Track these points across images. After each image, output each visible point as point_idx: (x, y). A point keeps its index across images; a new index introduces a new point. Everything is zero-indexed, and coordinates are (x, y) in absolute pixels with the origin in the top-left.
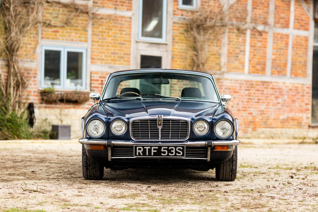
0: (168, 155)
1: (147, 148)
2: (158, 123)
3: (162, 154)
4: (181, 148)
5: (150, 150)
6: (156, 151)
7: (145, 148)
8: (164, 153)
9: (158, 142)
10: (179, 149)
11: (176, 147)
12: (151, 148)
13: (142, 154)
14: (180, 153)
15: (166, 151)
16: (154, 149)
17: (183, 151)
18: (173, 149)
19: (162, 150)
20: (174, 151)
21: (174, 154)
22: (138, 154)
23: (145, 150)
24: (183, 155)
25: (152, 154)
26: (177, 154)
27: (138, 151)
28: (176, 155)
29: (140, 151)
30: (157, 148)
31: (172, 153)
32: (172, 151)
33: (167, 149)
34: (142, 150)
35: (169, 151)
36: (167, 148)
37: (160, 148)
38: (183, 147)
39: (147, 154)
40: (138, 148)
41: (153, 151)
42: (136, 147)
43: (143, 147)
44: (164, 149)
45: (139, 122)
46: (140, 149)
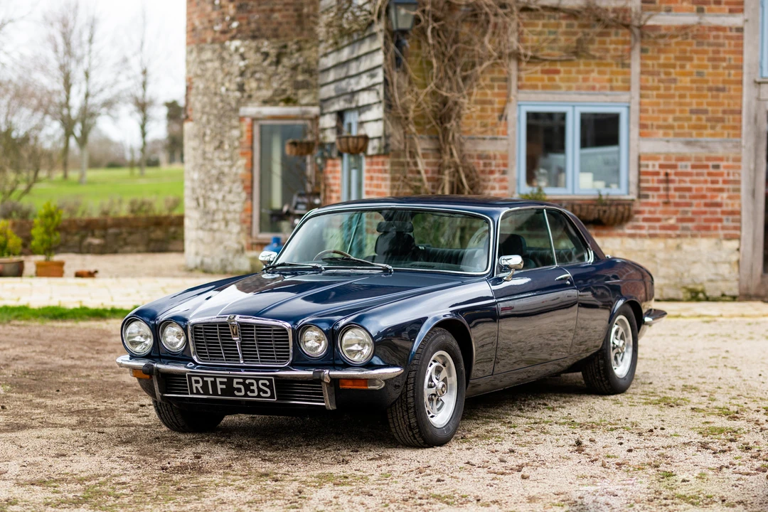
0: (246, 395)
1: (209, 380)
2: (231, 331)
3: (236, 393)
4: (267, 383)
5: (214, 383)
6: (224, 387)
7: (205, 379)
8: (239, 390)
9: (239, 368)
10: (263, 384)
11: (257, 380)
12: (215, 380)
13: (202, 392)
14: (266, 392)
15: (242, 387)
16: (221, 383)
17: (270, 387)
18: (252, 384)
19: (235, 385)
20: (255, 387)
21: (256, 394)
22: (195, 391)
23: (205, 383)
24: (272, 396)
25: (220, 393)
26: (261, 394)
27: (194, 385)
28: (259, 396)
29: (199, 386)
30: (225, 380)
31: (253, 391)
32: (252, 388)
33: (244, 384)
34: (201, 384)
35: (248, 387)
36: (241, 380)
37: (230, 380)
38: (270, 381)
39: (211, 392)
40: (193, 379)
41: (219, 387)
42: (190, 377)
43: (202, 377)
44: (238, 383)
45: (201, 328)
46: (197, 382)
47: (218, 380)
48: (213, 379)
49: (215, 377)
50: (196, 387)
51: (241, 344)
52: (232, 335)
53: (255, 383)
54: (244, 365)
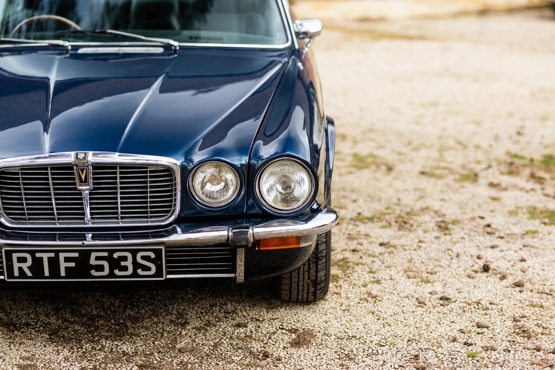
0: (112, 274)
1: (45, 256)
2: (76, 176)
3: (93, 272)
4: (153, 255)
5: (54, 263)
6: (73, 264)
7: (38, 255)
8: (100, 268)
9: (80, 234)
10: (143, 258)
11: (134, 253)
12: (57, 256)
13: (29, 274)
14: (149, 269)
15: (105, 264)
16: (67, 260)
17: (157, 261)
18: (125, 259)
19: (93, 262)
20: (129, 263)
21: (130, 271)
22: (16, 273)
23: (38, 263)
24: (159, 273)
25: (63, 273)
26: (140, 271)
27: (16, 265)
28: (135, 274)
29: (25, 266)
30: (76, 255)
31: (125, 268)
32: (123, 263)
33: (109, 259)
34: (29, 263)
35: (115, 264)
36: (106, 254)
37: (85, 254)
38: (158, 252)
39: (47, 273)
40: (15, 256)
41: (63, 265)
42: (9, 254)
43: (32, 253)
44: (97, 258)
45: (17, 174)
46: (22, 260)
47: (62, 256)
48: (52, 255)
49: (57, 253)
50: (20, 269)
51: (90, 194)
52: (77, 181)
53: (129, 255)
54: (90, 225)
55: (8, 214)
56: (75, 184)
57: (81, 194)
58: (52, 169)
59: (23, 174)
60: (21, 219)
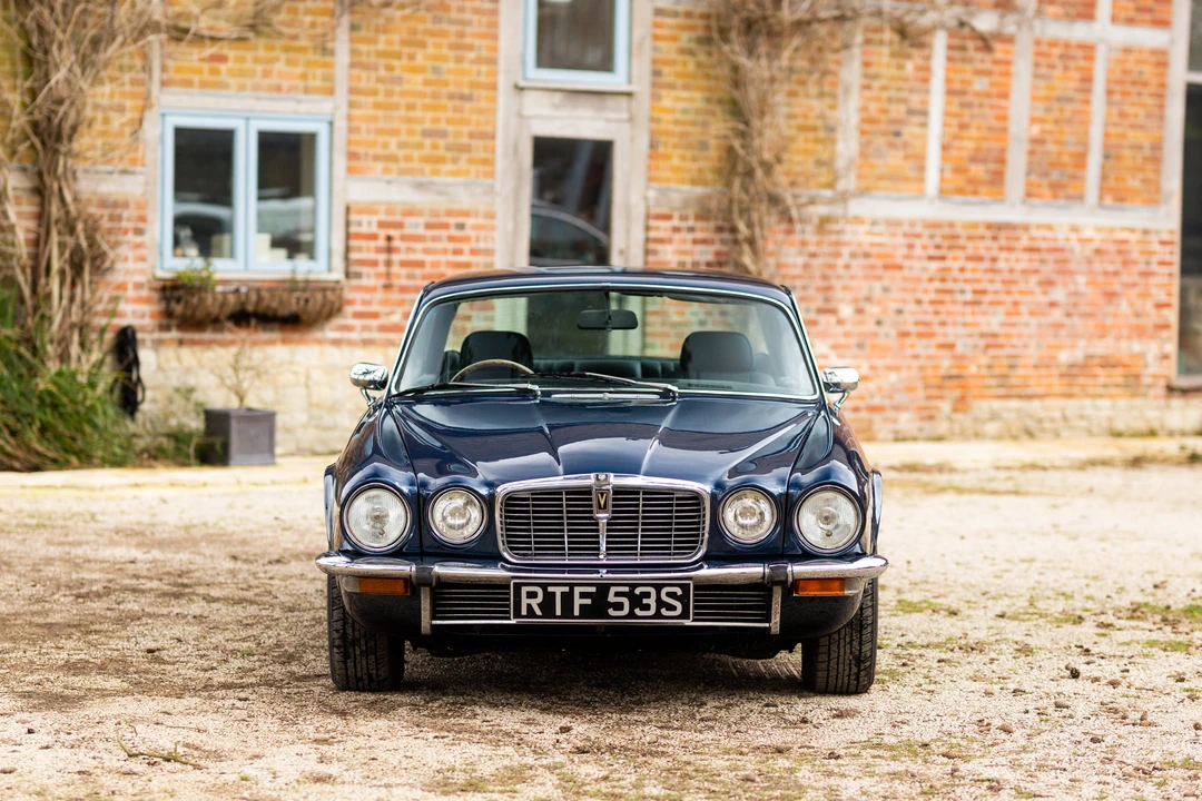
0: (631, 615)
1: (558, 591)
2: (594, 503)
3: (611, 612)
4: (679, 592)
5: (568, 599)
6: (588, 601)
7: (550, 589)
8: (619, 606)
9: (596, 568)
10: (668, 594)
11: (658, 588)
12: (572, 591)
13: (538, 612)
14: (674, 608)
15: (625, 601)
16: (583, 595)
17: (684, 599)
18: (647, 595)
19: (612, 598)
20: (652, 601)
21: (652, 611)
22: (524, 612)
23: (550, 597)
24: (685, 615)
25: (577, 613)
26: (664, 611)
27: (525, 601)
28: (658, 615)
29: (534, 603)
30: (593, 589)
31: (647, 607)
32: (645, 601)
33: (629, 595)
34: (540, 598)
35: (637, 601)
36: (626, 589)
37: (603, 589)
38: (685, 588)
39: (558, 612)
40: (525, 590)
41: (578, 602)
42: (518, 587)
43: (544, 587)
44: (617, 594)
45: (527, 499)
46: (532, 595)
47: (577, 590)
48: (566, 589)
49: (572, 586)
50: (529, 606)
51: (608, 524)
52: (595, 508)
53: (653, 591)
54: (604, 562)
55: (511, 549)
56: (591, 512)
57: (597, 524)
58: (567, 493)
59: (534, 499)
60: (525, 555)
